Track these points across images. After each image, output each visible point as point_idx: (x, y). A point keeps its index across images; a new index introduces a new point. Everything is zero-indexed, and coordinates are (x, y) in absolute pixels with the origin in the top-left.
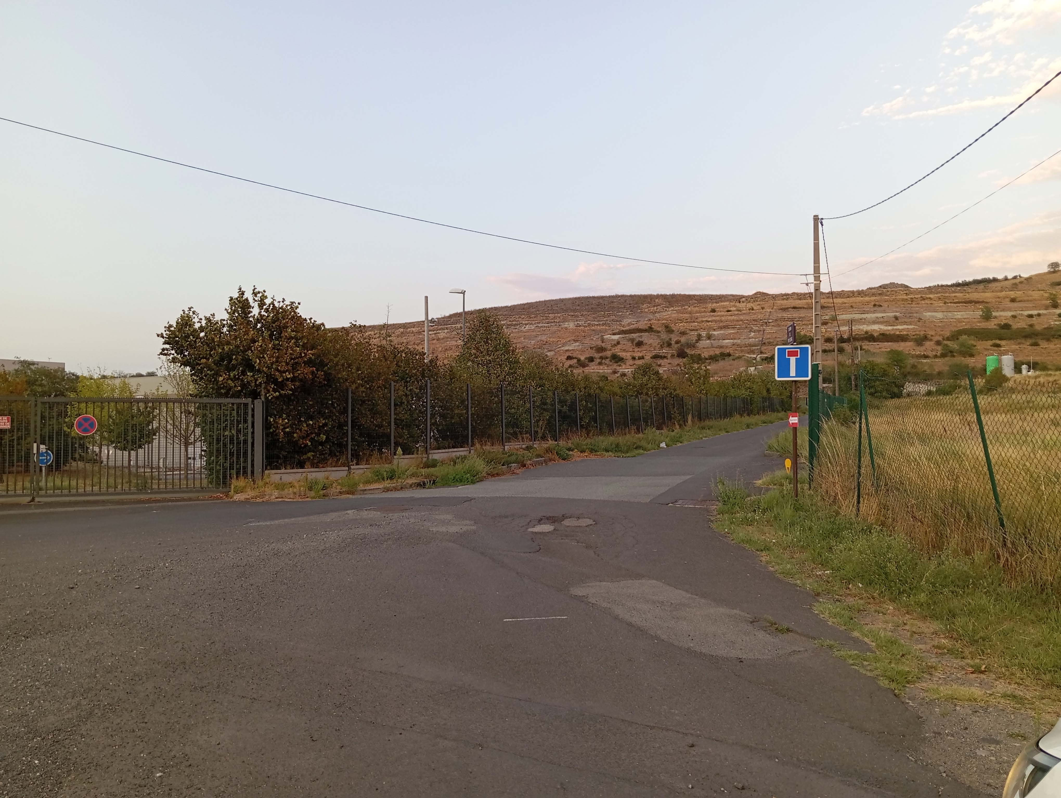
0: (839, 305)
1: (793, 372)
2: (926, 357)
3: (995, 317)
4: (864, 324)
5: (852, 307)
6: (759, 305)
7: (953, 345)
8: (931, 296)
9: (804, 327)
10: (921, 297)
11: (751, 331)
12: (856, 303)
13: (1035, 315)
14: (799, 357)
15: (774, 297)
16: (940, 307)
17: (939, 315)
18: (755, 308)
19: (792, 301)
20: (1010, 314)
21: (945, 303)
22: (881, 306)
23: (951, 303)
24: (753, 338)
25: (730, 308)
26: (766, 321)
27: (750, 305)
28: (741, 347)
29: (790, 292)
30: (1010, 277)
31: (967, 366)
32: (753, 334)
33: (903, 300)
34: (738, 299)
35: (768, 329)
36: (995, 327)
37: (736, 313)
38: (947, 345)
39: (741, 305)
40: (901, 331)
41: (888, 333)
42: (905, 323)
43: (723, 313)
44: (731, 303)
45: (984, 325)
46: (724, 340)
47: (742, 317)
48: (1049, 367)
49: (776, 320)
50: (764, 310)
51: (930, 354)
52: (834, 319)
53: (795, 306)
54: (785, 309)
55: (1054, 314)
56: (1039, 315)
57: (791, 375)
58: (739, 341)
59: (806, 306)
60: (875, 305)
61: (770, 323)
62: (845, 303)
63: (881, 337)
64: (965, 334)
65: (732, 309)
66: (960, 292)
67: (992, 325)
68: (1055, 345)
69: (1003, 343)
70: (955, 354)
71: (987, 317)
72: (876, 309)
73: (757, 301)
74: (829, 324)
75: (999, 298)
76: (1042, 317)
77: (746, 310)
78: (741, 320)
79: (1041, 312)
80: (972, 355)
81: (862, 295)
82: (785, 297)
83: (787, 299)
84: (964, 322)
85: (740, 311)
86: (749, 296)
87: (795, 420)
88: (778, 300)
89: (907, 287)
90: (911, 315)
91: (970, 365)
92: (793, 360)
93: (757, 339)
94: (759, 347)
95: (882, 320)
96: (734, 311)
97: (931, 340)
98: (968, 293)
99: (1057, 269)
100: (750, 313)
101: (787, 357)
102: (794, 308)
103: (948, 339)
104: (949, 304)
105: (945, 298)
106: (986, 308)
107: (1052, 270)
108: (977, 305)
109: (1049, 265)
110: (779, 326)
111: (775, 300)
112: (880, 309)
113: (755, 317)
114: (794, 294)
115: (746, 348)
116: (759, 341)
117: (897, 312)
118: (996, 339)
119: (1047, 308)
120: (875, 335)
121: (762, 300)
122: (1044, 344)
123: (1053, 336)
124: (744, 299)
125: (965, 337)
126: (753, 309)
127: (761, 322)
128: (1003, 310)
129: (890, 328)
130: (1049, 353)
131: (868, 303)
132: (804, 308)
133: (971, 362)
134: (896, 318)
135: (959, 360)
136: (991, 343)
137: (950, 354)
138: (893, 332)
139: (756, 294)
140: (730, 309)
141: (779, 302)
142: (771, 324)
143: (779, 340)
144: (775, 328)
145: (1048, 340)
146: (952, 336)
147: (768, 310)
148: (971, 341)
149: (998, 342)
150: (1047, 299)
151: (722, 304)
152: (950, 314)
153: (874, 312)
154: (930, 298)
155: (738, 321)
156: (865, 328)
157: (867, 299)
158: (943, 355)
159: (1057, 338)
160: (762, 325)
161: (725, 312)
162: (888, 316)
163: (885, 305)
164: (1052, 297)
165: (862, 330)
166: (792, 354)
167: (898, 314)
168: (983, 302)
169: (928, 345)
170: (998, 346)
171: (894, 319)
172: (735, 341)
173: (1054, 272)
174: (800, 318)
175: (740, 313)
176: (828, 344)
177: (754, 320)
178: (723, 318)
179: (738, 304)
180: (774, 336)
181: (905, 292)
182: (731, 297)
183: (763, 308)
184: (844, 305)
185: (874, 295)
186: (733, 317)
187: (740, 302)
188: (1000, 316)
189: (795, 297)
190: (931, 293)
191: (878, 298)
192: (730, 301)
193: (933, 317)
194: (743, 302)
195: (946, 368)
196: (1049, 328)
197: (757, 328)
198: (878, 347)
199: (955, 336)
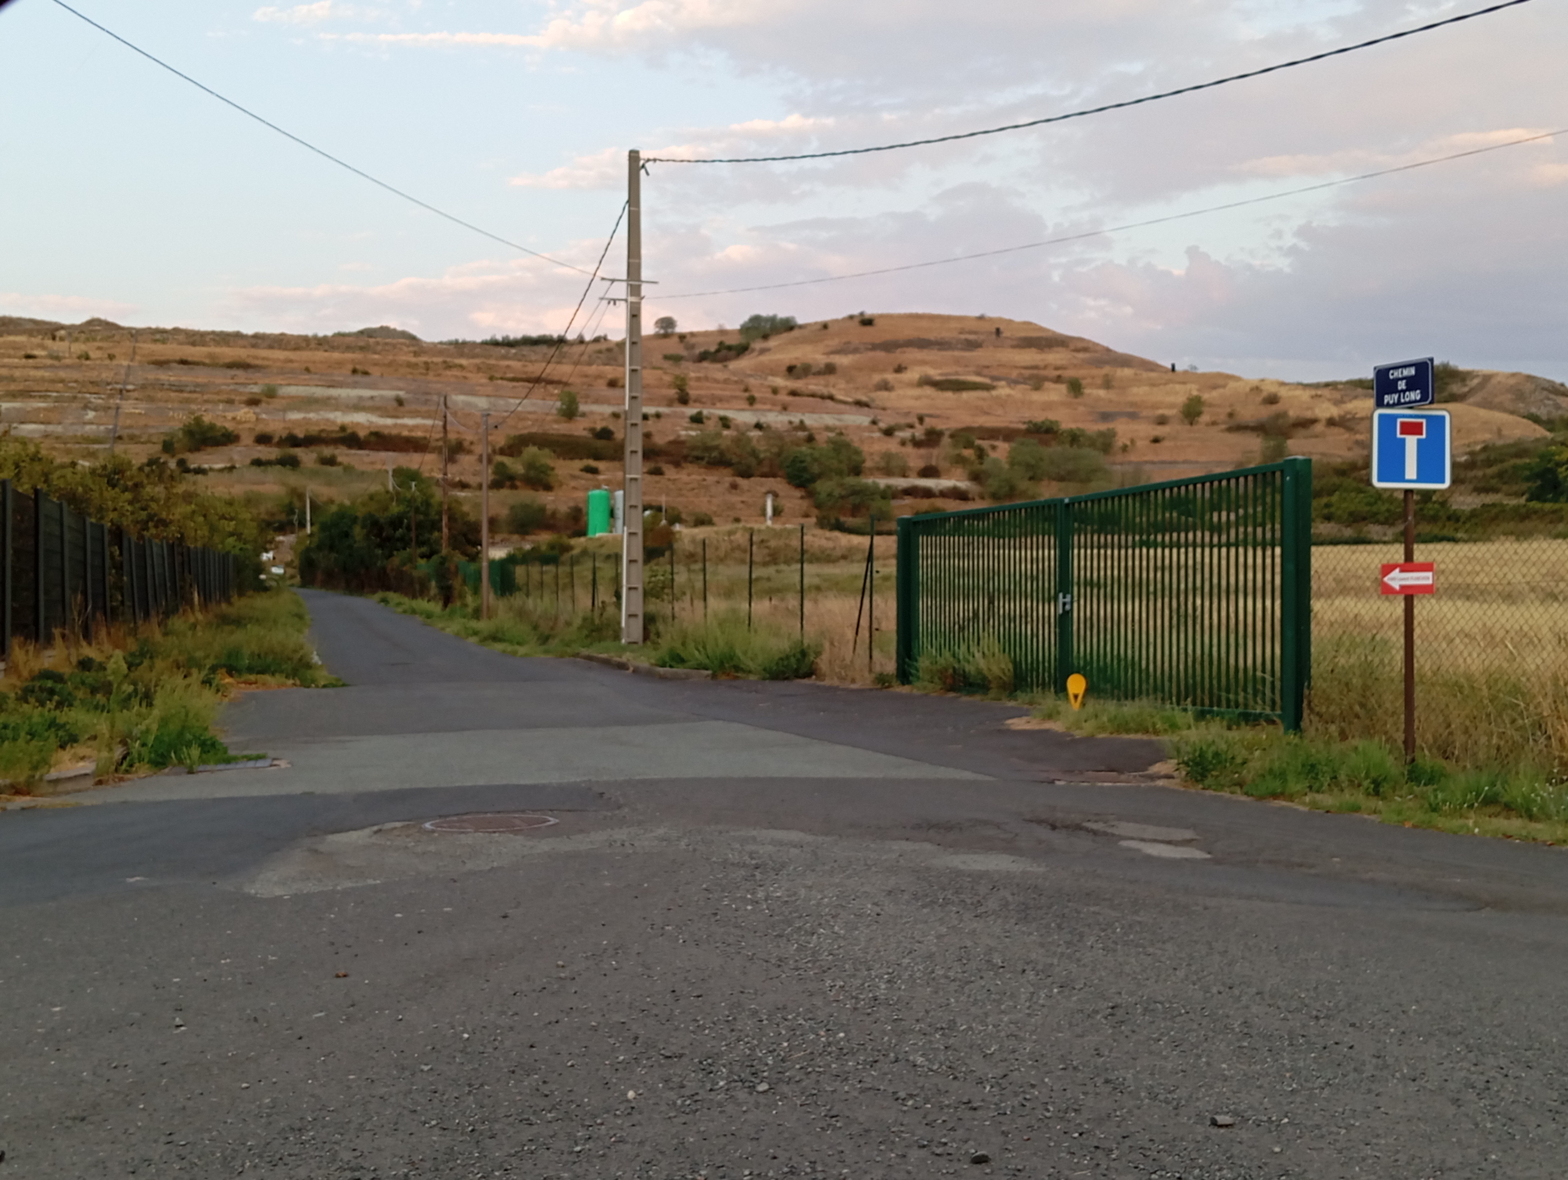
0: (279, 364)
1: (1411, 470)
2: (464, 486)
3: (584, 415)
4: (337, 408)
5: (307, 370)
6: (99, 348)
7: (516, 466)
8: (464, 362)
9: (209, 406)
10: (445, 362)
11: (86, 407)
12: (314, 362)
13: (653, 416)
14: (1424, 436)
15: (135, 334)
16: (482, 385)
17: (482, 403)
18: (92, 355)
19: (175, 346)
20: (608, 410)
21: (491, 378)
22: (366, 373)
23: (502, 379)
24: (92, 423)
25: (32, 349)
26: (119, 386)
27: (78, 348)
28: (65, 443)
29: (169, 326)
30: (588, 338)
31: (542, 509)
32: (91, 415)
33: (409, 365)
34: (51, 330)
35: (129, 407)
36: (585, 433)
37: (49, 362)
38: (502, 465)
39: (58, 346)
40: (412, 428)
41: (386, 432)
42: (415, 414)
43: (16, 360)
44: (33, 339)
45: (563, 428)
46: (23, 423)
47: (62, 374)
48: (684, 516)
49: (143, 387)
50: (115, 362)
51: (472, 480)
52: (271, 394)
53: (184, 358)
54: (161, 364)
55: (682, 416)
56: (658, 416)
57: (1407, 477)
58: (59, 429)
59: (207, 361)
60: (354, 371)
61: (128, 391)
62: (291, 361)
63: (373, 439)
64: (534, 444)
65: (36, 352)
66: (515, 358)
67: (579, 429)
68: (689, 475)
69: (601, 465)
70: (518, 483)
71: (570, 413)
72: (358, 378)
73: (94, 340)
74: (263, 405)
75: (586, 376)
76: (663, 420)
77: (70, 357)
78: (62, 381)
79: (663, 410)
80: (548, 488)
81: (326, 347)
82: (158, 336)
83: (164, 342)
84: (528, 419)
85: (57, 358)
86: (72, 327)
87: (1424, 578)
88: (144, 342)
89: (413, 338)
90: (428, 397)
91: (548, 507)
92: (1411, 442)
93: (102, 428)
94: (107, 446)
95: (370, 403)
96: (42, 357)
97: (470, 452)
98: (531, 361)
99: (670, 331)
100: (81, 366)
101: (1399, 436)
102: (183, 362)
103: (502, 452)
104: (500, 382)
105: (490, 367)
106: (569, 394)
107: (662, 332)
108: (550, 388)
109: (657, 323)
110: (151, 399)
111: (137, 341)
112: (365, 379)
113: (93, 375)
114: (176, 331)
115: (77, 446)
116: (108, 431)
117: (400, 389)
118: (588, 457)
119: (670, 403)
120: (362, 434)
121: (105, 339)
122: (670, 472)
123: (685, 458)
124: (62, 332)
125: (532, 450)
126: (87, 358)
127: (109, 387)
128: (596, 402)
129: (389, 421)
130: (680, 490)
131: (340, 364)
132: (204, 364)
133: (547, 499)
134: (400, 402)
135: (526, 496)
136: (579, 464)
137: (508, 483)
138: (394, 432)
139: (92, 322)
140: (30, 352)
141: (147, 347)
142: (131, 394)
143: (152, 431)
144: (144, 405)
145: (677, 465)
146: (510, 447)
147: (125, 363)
148: (546, 458)
149: (592, 463)
150: (669, 386)
151: (11, 338)
152: (501, 402)
153: (355, 385)
154: (461, 367)
155: (53, 381)
156: (340, 418)
157: (336, 355)
158: (496, 485)
159: (691, 462)
160: (111, 396)
161: (20, 358)
162: (382, 397)
163: (375, 371)
164: (679, 383)
165: (333, 423)
166: (1411, 429)
167: (401, 394)
168: (559, 382)
169: (466, 461)
170: (594, 471)
171: (395, 404)
172: (50, 428)
173: (666, 336)
174: (197, 385)
175: (56, 363)
176: (261, 448)
177: (92, 383)
178: (17, 373)
179: (49, 342)
180: (142, 422)
181: (412, 349)
182: (29, 326)
183: (111, 357)
184: (290, 365)
185: (349, 348)
186: (39, 373)
187: (54, 338)
188: (592, 413)
189: (181, 337)
190: (462, 355)
191: (358, 356)
192: (30, 333)
193: (469, 404)
194: (62, 339)
195: (504, 513)
196: (677, 443)
197: (100, 401)
198: (367, 459)
199: (514, 447)
